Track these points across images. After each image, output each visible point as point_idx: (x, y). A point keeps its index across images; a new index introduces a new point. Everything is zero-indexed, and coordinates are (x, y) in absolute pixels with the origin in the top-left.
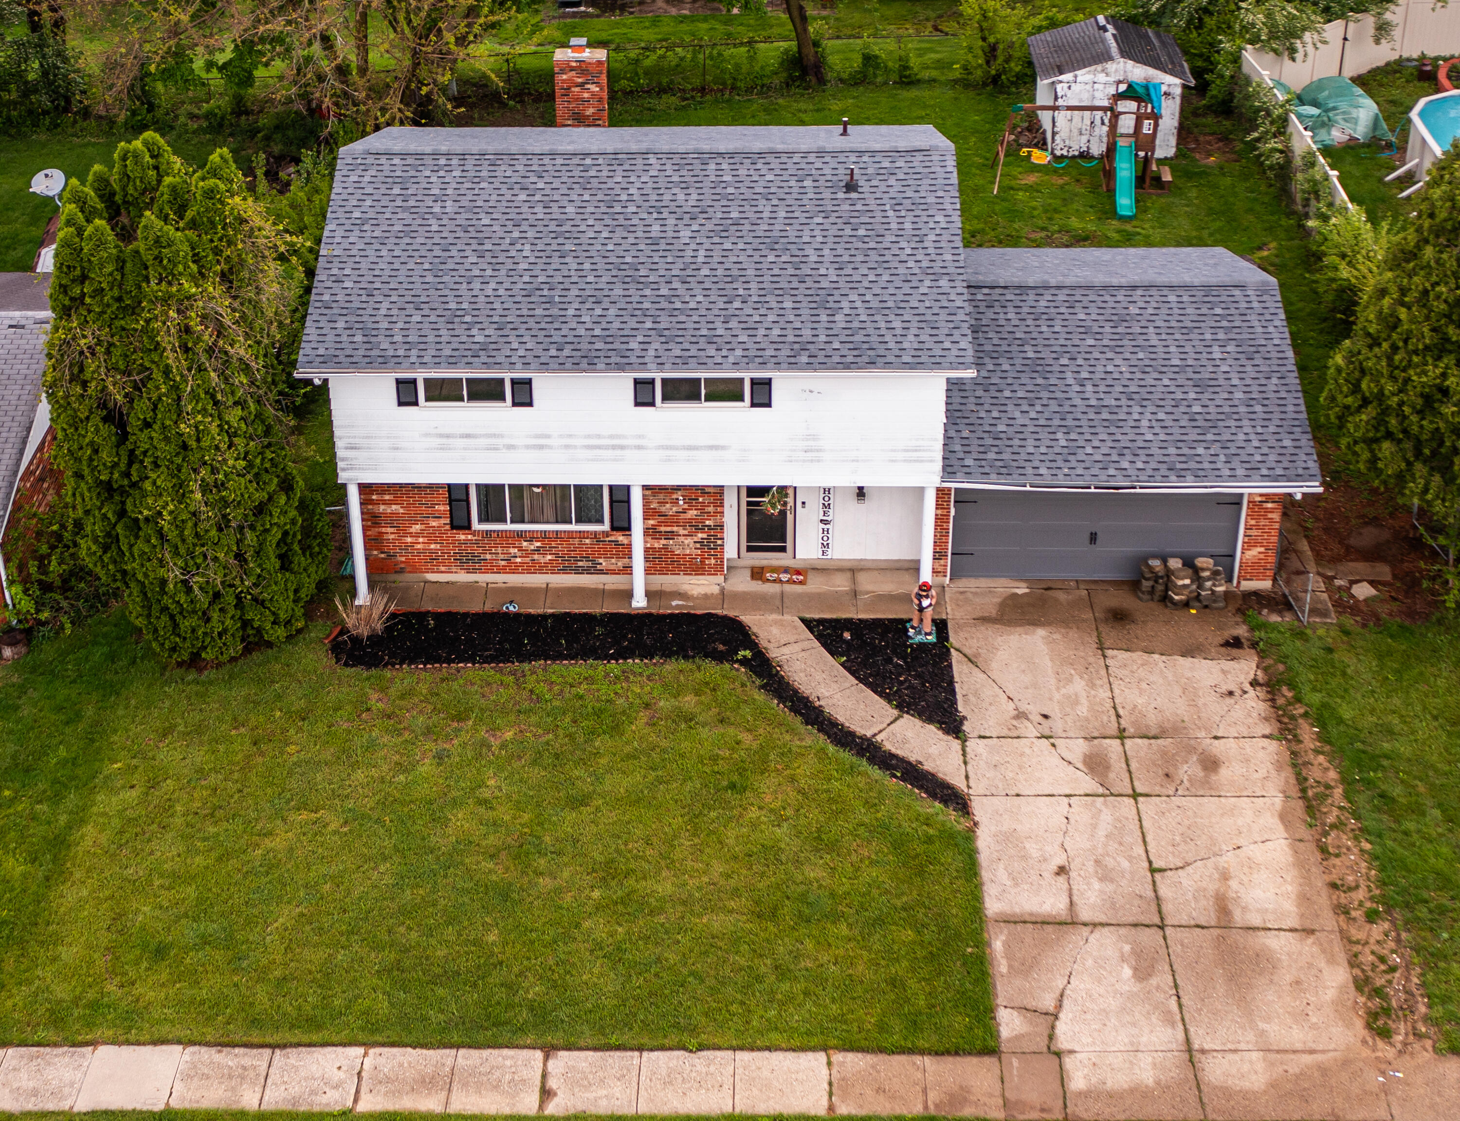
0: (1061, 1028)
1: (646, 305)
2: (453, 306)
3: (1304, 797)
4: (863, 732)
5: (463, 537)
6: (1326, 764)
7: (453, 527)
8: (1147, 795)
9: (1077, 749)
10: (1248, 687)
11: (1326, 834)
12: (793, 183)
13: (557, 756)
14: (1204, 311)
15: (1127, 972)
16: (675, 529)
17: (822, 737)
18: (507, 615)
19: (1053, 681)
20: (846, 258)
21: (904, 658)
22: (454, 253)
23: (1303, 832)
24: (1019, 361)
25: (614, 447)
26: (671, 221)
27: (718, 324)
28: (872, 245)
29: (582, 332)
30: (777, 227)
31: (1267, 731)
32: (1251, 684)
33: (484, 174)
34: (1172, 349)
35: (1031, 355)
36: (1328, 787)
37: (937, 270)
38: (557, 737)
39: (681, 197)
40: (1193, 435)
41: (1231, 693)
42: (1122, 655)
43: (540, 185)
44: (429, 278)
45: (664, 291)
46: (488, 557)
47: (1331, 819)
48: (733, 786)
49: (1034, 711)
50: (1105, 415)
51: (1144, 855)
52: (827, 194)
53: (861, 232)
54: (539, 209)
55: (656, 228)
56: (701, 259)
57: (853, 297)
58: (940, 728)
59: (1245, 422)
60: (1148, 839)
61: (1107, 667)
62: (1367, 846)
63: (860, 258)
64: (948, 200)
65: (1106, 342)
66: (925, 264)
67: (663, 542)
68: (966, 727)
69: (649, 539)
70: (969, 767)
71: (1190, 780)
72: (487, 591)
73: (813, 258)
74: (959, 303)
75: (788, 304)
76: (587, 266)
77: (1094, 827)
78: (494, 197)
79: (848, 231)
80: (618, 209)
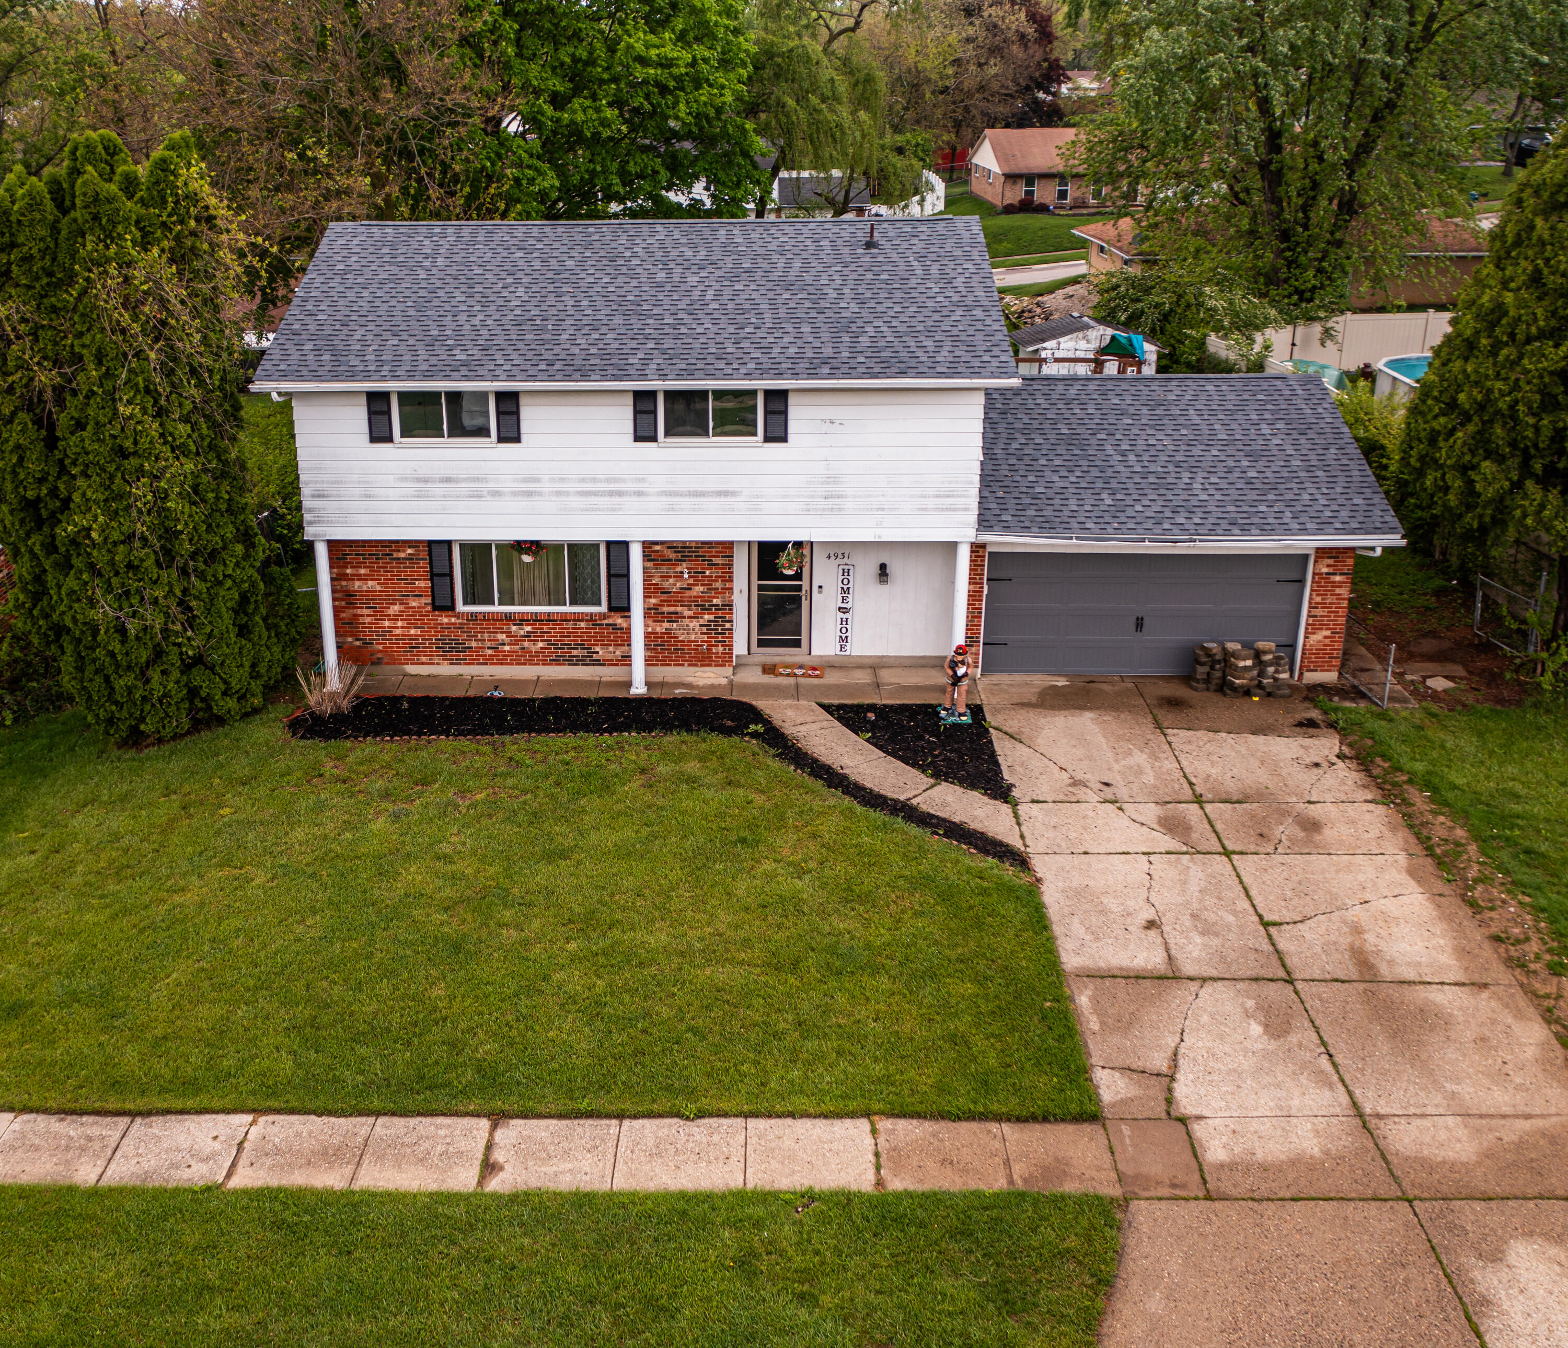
0: (1182, 1090)
1: (649, 331)
2: (434, 333)
3: (1431, 855)
4: (895, 796)
5: (445, 620)
6: (1449, 824)
7: (435, 608)
8: (1241, 853)
9: (1151, 812)
10: (1335, 760)
11: (1470, 888)
12: (809, 243)
13: (535, 814)
15: (1256, 1029)
16: (679, 609)
17: (848, 798)
18: (491, 699)
19: (1109, 754)
20: (868, 295)
21: (937, 737)
22: (441, 294)
23: (1440, 887)
24: (1053, 436)
25: (611, 494)
26: (678, 270)
27: (728, 345)
28: (897, 286)
29: (576, 351)
30: (793, 274)
31: (1369, 797)
32: (1338, 757)
34: (1217, 427)
35: (1065, 431)
36: (1457, 844)
38: (536, 797)
39: (689, 253)
40: (1253, 495)
41: (1317, 765)
42: (1183, 733)
44: (412, 313)
45: (669, 321)
46: (474, 644)
47: (1472, 874)
48: (743, 841)
49: (1093, 779)
51: (1251, 910)
52: (845, 251)
53: (884, 276)
54: (537, 263)
55: (661, 275)
56: (709, 297)
57: (878, 323)
58: (985, 794)
59: (1308, 485)
60: (1253, 893)
61: (1170, 743)
62: (1526, 899)
63: (884, 295)
65: (1144, 421)
66: (955, 299)
67: (666, 625)
68: (1015, 793)
69: (650, 622)
70: (1023, 828)
71: (1290, 840)
72: (472, 681)
73: (833, 296)
77: (1184, 883)
78: (489, 255)
79: (870, 276)
80: (621, 262)
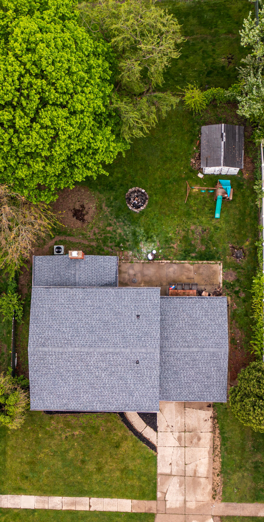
0: (167, 496)
1: (96, 394)
2: (58, 393)
3: (213, 448)
4: (140, 431)
8: (187, 447)
9: (176, 435)
10: (209, 419)
11: (215, 457)
12: (125, 361)
13: (86, 438)
14: (212, 358)
15: (178, 485)
17: (132, 433)
19: (175, 417)
20: (136, 382)
22: (57, 379)
23: (211, 456)
24: (172, 371)
26: (100, 371)
27: (111, 399)
28: (141, 379)
29: (84, 401)
30: (122, 374)
31: (210, 430)
33: (60, 357)
34: (204, 368)
35: (175, 369)
37: (154, 386)
39: (102, 364)
40: (204, 390)
41: (206, 420)
42: (188, 409)
43: (72, 360)
44: (53, 386)
45: (100, 390)
47: (216, 454)
48: (117, 446)
49: (170, 425)
50: (188, 385)
51: (184, 461)
52: (132, 364)
53: (139, 375)
54: (73, 367)
55: (97, 373)
56: (107, 382)
57: (137, 393)
58: (153, 430)
59: (215, 387)
60: (186, 457)
62: (221, 460)
63: (139, 382)
64: (157, 367)
65: (191, 366)
66: (151, 385)
68: (158, 429)
70: (158, 440)
71: (195, 443)
73: (129, 382)
74: (157, 395)
75: (124, 394)
76: (84, 383)
77: (177, 454)
78: (63, 364)
79: (136, 375)
80: (89, 368)
